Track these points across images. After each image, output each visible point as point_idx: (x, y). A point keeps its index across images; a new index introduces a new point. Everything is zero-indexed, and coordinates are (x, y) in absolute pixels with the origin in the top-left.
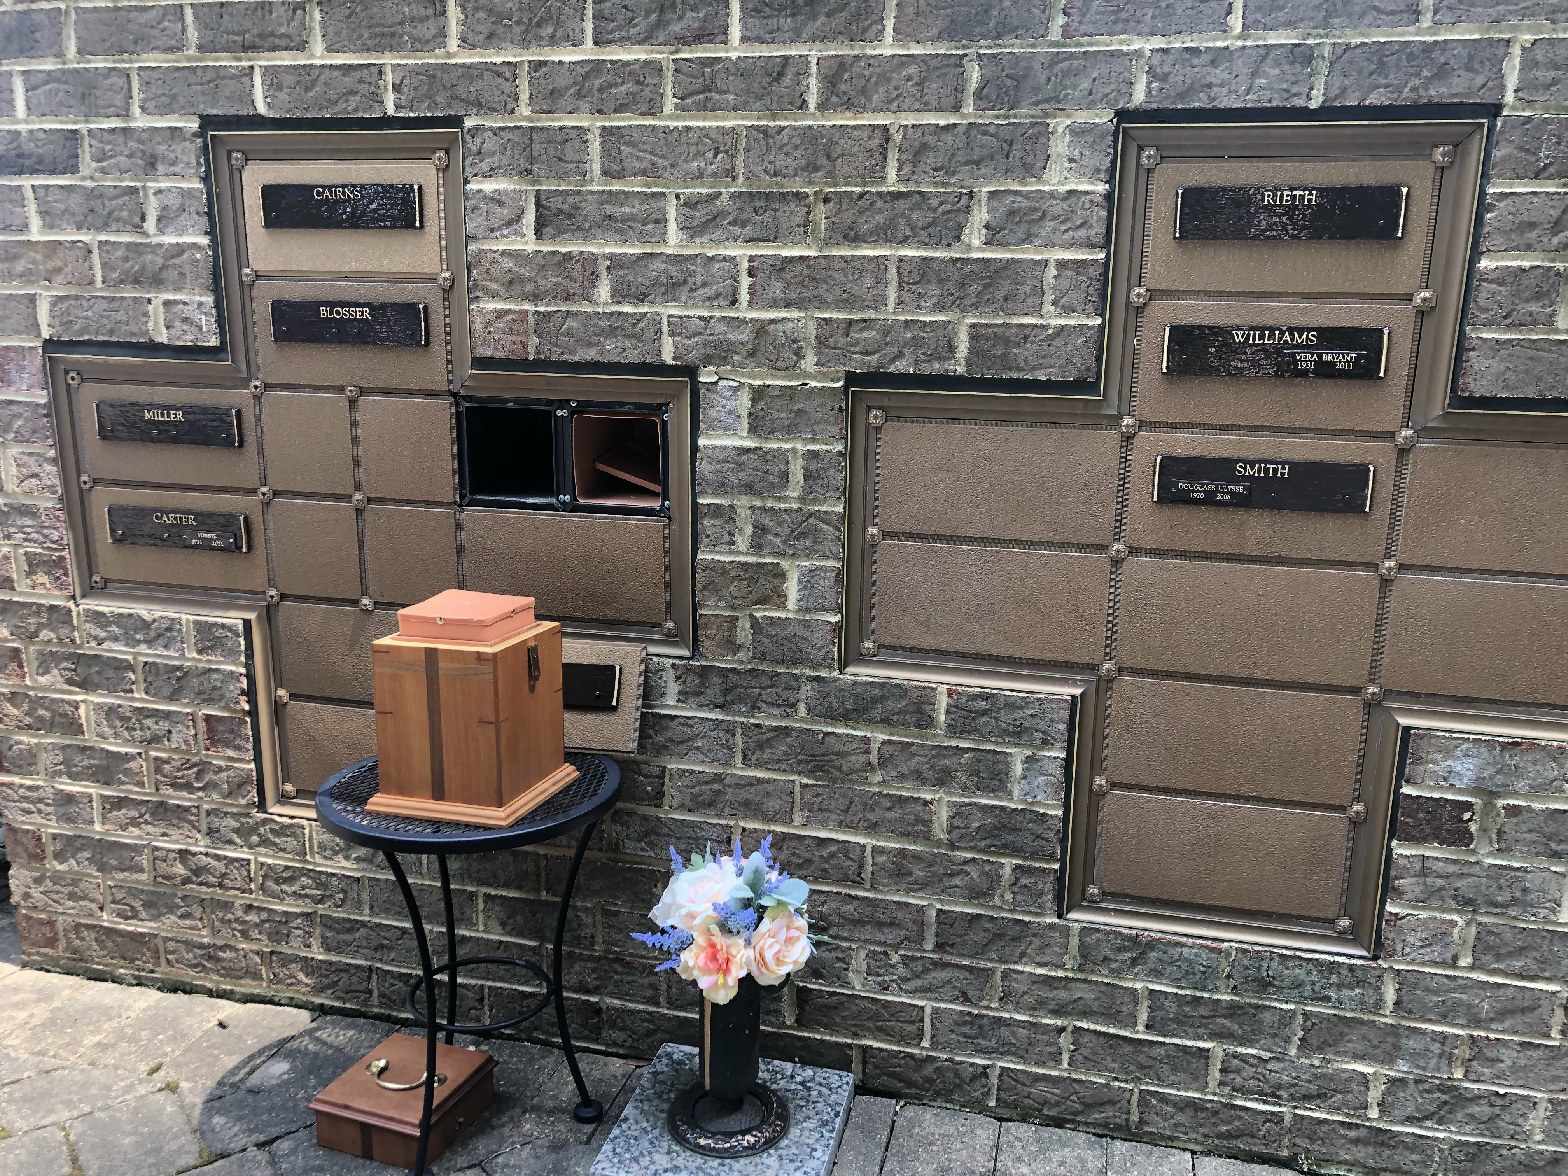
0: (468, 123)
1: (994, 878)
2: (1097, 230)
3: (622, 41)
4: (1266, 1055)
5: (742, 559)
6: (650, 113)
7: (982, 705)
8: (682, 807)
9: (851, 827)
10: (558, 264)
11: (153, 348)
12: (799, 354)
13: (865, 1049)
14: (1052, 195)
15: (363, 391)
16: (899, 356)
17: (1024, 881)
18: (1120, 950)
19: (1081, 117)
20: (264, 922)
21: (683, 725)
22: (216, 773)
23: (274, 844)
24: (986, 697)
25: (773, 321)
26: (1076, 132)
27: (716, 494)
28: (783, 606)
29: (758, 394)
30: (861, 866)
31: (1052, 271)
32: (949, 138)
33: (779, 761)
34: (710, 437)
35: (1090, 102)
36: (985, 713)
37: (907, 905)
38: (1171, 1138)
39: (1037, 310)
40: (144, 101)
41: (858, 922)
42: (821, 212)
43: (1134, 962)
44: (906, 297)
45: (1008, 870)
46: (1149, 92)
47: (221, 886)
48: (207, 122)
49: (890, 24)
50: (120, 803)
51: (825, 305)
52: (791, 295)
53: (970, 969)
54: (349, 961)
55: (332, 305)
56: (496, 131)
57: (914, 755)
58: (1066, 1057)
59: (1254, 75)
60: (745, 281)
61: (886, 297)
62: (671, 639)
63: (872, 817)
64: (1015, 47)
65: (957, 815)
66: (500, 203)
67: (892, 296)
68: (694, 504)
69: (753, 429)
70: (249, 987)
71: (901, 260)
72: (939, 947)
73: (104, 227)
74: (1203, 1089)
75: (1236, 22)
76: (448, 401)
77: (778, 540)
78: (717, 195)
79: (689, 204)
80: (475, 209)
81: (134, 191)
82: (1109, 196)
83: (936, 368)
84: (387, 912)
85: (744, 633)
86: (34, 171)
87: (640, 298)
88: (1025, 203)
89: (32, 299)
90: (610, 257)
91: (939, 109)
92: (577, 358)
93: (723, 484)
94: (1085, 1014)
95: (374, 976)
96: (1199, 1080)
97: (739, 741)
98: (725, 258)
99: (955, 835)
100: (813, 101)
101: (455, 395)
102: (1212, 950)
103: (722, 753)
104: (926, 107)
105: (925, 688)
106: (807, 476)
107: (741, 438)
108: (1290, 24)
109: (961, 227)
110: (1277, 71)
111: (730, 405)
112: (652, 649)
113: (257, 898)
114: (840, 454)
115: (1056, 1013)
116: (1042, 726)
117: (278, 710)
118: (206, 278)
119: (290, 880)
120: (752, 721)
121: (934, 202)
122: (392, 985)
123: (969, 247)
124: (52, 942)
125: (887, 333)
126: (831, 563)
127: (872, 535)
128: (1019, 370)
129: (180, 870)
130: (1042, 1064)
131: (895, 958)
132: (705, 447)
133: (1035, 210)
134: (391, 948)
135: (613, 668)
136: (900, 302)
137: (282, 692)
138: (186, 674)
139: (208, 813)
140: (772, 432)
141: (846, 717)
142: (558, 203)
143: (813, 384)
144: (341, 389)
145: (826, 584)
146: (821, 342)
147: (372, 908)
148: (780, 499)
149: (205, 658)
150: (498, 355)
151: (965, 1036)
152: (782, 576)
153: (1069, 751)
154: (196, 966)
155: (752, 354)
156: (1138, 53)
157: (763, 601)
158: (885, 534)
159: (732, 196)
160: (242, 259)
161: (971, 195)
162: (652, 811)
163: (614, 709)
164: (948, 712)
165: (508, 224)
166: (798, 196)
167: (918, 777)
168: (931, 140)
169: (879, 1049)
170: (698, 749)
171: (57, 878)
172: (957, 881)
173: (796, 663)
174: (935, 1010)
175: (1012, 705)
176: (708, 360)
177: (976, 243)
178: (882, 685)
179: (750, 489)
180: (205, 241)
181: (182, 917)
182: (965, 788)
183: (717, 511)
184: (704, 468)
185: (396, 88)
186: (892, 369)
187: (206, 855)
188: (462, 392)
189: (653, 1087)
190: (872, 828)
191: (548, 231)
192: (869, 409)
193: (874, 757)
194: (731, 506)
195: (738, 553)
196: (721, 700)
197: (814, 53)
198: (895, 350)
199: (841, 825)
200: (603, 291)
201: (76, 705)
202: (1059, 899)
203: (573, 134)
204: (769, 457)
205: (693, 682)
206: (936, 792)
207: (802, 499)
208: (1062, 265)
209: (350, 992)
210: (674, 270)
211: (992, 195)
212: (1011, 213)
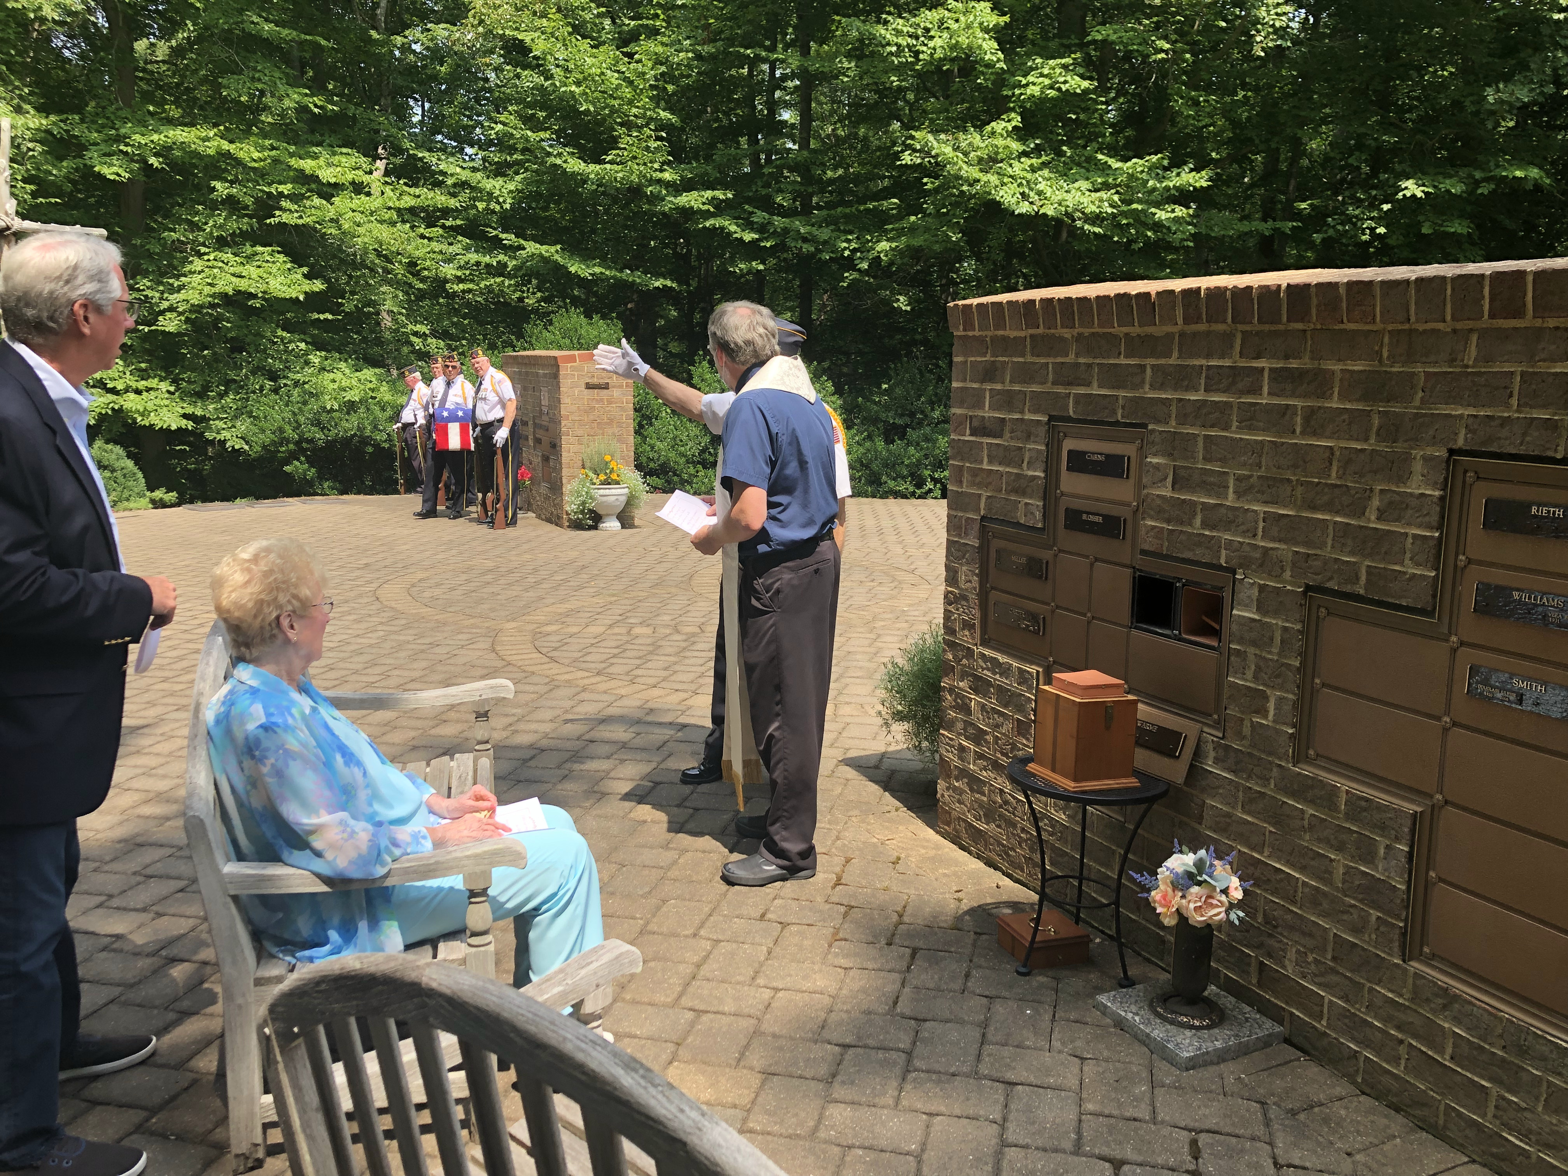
0: (1150, 427)
1: (1366, 922)
2: (1434, 519)
3: (1217, 390)
4: (1523, 1105)
5: (1248, 684)
6: (1226, 429)
7: (1363, 804)
8: (1210, 828)
9: (1293, 866)
10: (1180, 505)
11: (1018, 525)
12: (1283, 569)
13: (1291, 1015)
14: (1411, 494)
15: (1096, 560)
16: (1331, 578)
17: (1382, 929)
18: (1437, 995)
19: (1429, 451)
21: (1214, 778)
22: (1018, 751)
24: (1367, 800)
25: (1272, 549)
26: (1426, 459)
27: (1239, 643)
28: (1266, 717)
30: (1296, 891)
31: (1410, 540)
32: (1362, 456)
33: (1259, 813)
34: (1239, 610)
35: (1434, 442)
37: (1319, 925)
38: (1462, 1145)
39: (1402, 564)
40: (1030, 406)
41: (1292, 928)
42: (1300, 490)
43: (1445, 1007)
44: (1336, 545)
45: (1374, 918)
46: (1466, 439)
47: (1013, 813)
48: (1051, 418)
49: (1336, 390)
50: (980, 756)
51: (1296, 544)
52: (1281, 536)
53: (1351, 980)
55: (1088, 513)
56: (1161, 433)
57: (1326, 827)
58: (1403, 1062)
59: (1524, 434)
60: (1261, 524)
61: (1326, 543)
62: (1214, 725)
63: (1303, 862)
64: (1396, 408)
65: (1347, 873)
66: (1159, 470)
67: (1330, 543)
68: (1229, 647)
69: (1258, 609)
70: (1018, 874)
71: (1335, 523)
72: (1334, 959)
73: (1008, 465)
74: (1484, 1116)
75: (1514, 402)
76: (1130, 571)
77: (1266, 677)
78: (1251, 476)
79: (1239, 479)
80: (1148, 471)
81: (1020, 448)
82: (1442, 499)
83: (1348, 588)
85: (1247, 730)
86: (989, 435)
87: (1213, 528)
88: (1397, 498)
89: (980, 495)
90: (1203, 503)
91: (1358, 440)
92: (1184, 556)
93: (1242, 638)
94: (1415, 1036)
96: (1480, 1107)
97: (1241, 794)
98: (1253, 511)
99: (1346, 886)
100: (1298, 430)
101: (1133, 568)
102: (1490, 1014)
103: (1232, 800)
104: (1351, 438)
105: (1335, 786)
106: (1282, 641)
107: (1253, 613)
108: (1544, 406)
109: (1365, 508)
110: (1536, 434)
111: (1249, 593)
112: (1206, 729)
113: (1027, 825)
114: (1300, 631)
115: (1398, 1028)
116: (1396, 826)
118: (1041, 494)
120: (1248, 784)
121: (1353, 492)
123: (1369, 520)
124: (948, 824)
125: (1326, 564)
126: (1291, 696)
127: (1317, 684)
128: (1392, 597)
129: (999, 799)
130: (1388, 1062)
131: (1310, 958)
132: (1236, 615)
133: (1403, 503)
135: (1181, 734)
136: (1333, 547)
138: (1012, 694)
140: (1267, 612)
141: (1293, 795)
142: (1182, 473)
143: (1289, 587)
144: (1087, 557)
145: (1287, 708)
146: (1294, 564)
148: (1268, 652)
149: (1020, 687)
150: (1149, 549)
151: (1345, 1025)
152: (1266, 698)
153: (1412, 847)
154: (999, 855)
155: (1261, 565)
156: (1461, 416)
157: (1257, 712)
158: (1324, 685)
159: (1259, 477)
160: (1057, 486)
161: (1371, 490)
162: (1197, 826)
163: (1177, 758)
164: (1346, 804)
165: (1161, 481)
166: (1288, 480)
167: (1327, 842)
168: (1354, 456)
169: (1299, 1017)
170: (1220, 794)
171: (955, 789)
172: (1345, 917)
173: (1270, 754)
174: (1330, 1001)
175: (1380, 808)
176: (1241, 566)
177: (1372, 518)
178: (1314, 779)
179: (1254, 643)
180: (1042, 475)
181: (997, 826)
182: (1353, 857)
183: (1238, 653)
184: (1235, 627)
185: (1123, 407)
186: (1327, 585)
187: (1010, 794)
188: (1136, 567)
190: (1302, 869)
191: (1177, 486)
192: (1319, 607)
193: (1306, 823)
194: (1245, 652)
195: (1246, 680)
196: (1234, 768)
197: (1298, 403)
198: (1329, 575)
199: (1288, 863)
200: (1198, 521)
201: (970, 699)
202: (1403, 947)
203: (1192, 437)
204: (1265, 626)
205: (1221, 753)
206: (1337, 855)
207: (1279, 654)
208: (1415, 536)
210: (1230, 515)
211: (1382, 491)
212: (1391, 503)
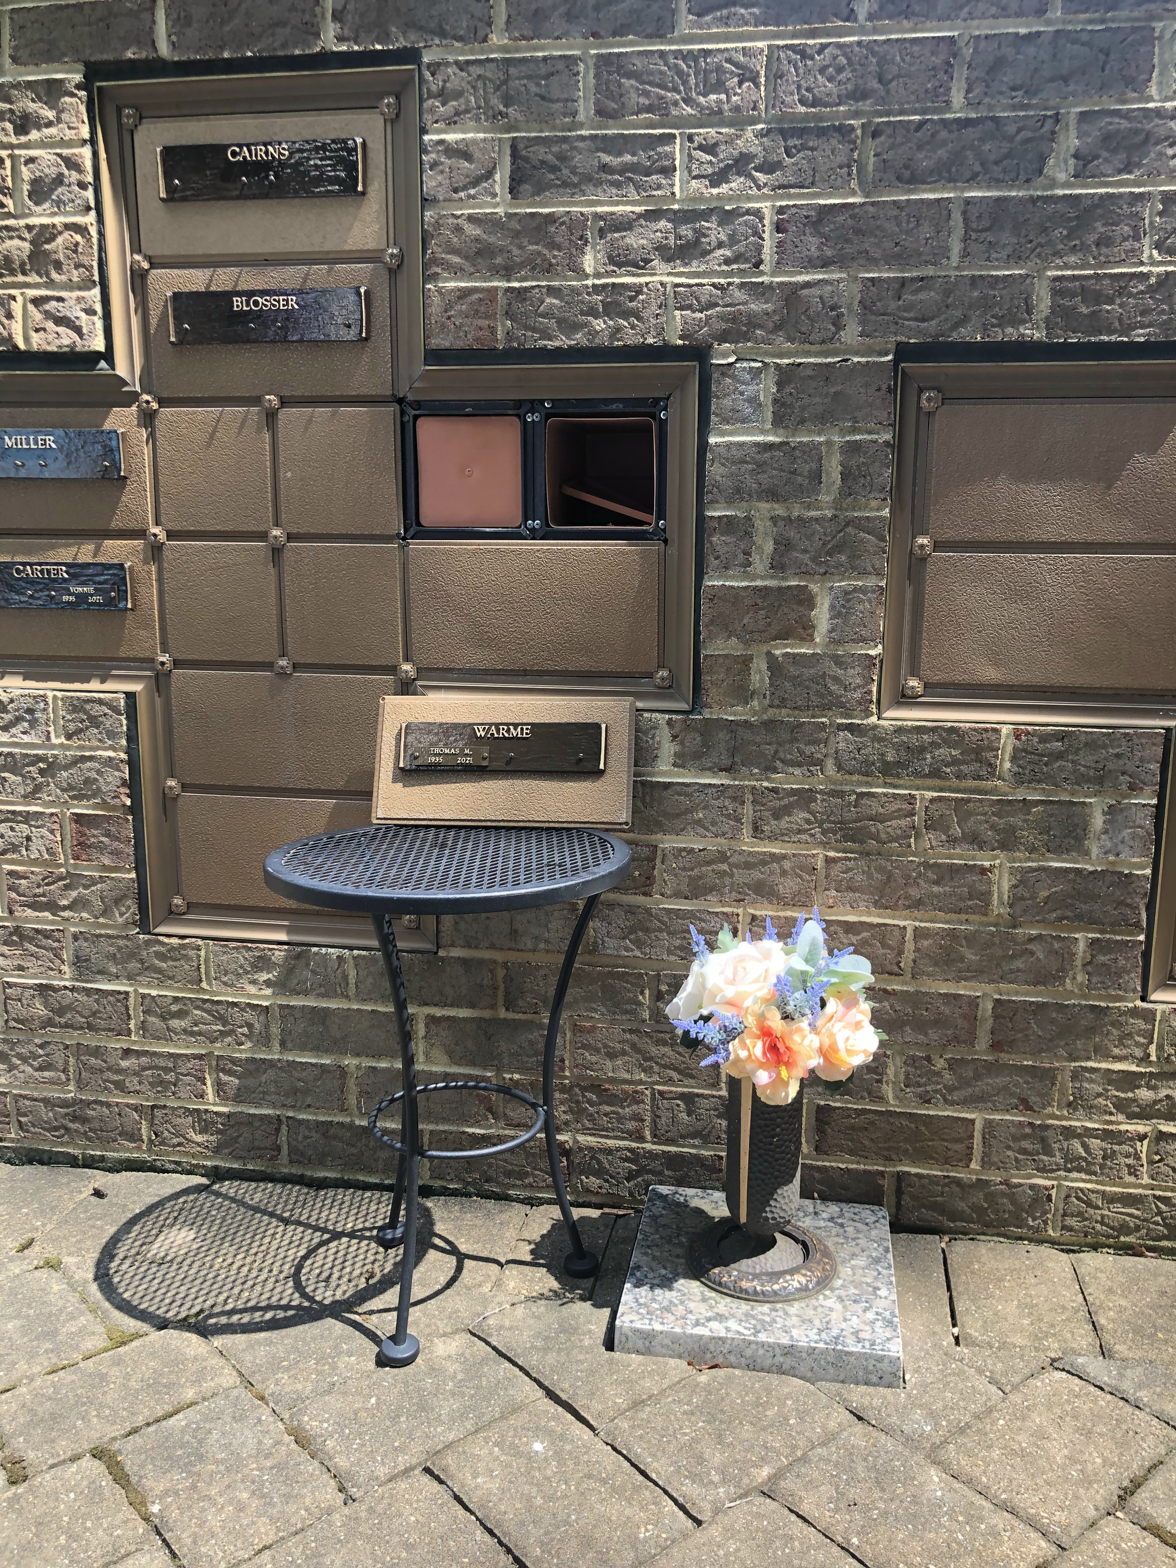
0: (428, 57)
1: (1065, 957)
5: (759, 583)
6: (659, 35)
7: (1056, 745)
8: (678, 895)
9: (889, 907)
10: (538, 228)
11: (18, 358)
12: (838, 323)
13: (900, 1177)
14: (1157, 113)
15: (283, 402)
16: (963, 321)
17: (1102, 958)
20: (145, 1069)
21: (680, 794)
22: (86, 887)
23: (159, 971)
24: (1061, 737)
25: (807, 285)
27: (730, 502)
28: (809, 640)
29: (785, 376)
30: (900, 953)
31: (1156, 206)
32: (1031, 50)
33: (799, 832)
34: (723, 434)
36: (1060, 756)
37: (957, 997)
39: (1136, 256)
40: (16, 48)
41: (895, 1023)
42: (869, 149)
44: (974, 247)
45: (1082, 945)
47: (90, 1027)
48: (94, 70)
51: (872, 262)
52: (829, 253)
53: (1032, 1071)
54: (252, 1111)
55: (249, 294)
56: (462, 66)
57: (970, 814)
58: (1148, 1171)
60: (772, 239)
61: (948, 249)
62: (667, 690)
63: (914, 892)
65: (1022, 882)
66: (466, 155)
67: (956, 247)
68: (701, 519)
69: (778, 421)
70: (124, 1151)
71: (968, 202)
72: (995, 1046)
76: (393, 408)
77: (806, 558)
78: (740, 135)
79: (705, 145)
80: (434, 165)
83: (1011, 333)
84: (303, 1048)
85: (760, 678)
87: (640, 266)
88: (1125, 124)
90: (603, 217)
91: (1019, 14)
92: (557, 344)
93: (738, 491)
94: (1172, 1116)
95: (284, 1128)
97: (750, 807)
98: (748, 212)
99: (1018, 909)
100: (863, 10)
101: (400, 401)
103: (727, 825)
104: (1002, 13)
105: (986, 730)
106: (845, 476)
107: (763, 432)
109: (1042, 159)
111: (750, 390)
113: (135, 1042)
114: (887, 443)
115: (1137, 1116)
116: (1130, 767)
117: (167, 802)
119: (181, 1014)
120: (766, 784)
121: (1011, 129)
122: (306, 1138)
123: (1053, 184)
125: (947, 293)
126: (870, 582)
127: (922, 546)
128: (1110, 333)
129: (40, 1010)
130: (1117, 1182)
131: (940, 1064)
132: (717, 445)
133: (1137, 132)
134: (306, 1092)
135: (598, 726)
136: (965, 254)
137: (171, 783)
138: (51, 765)
139: (76, 937)
140: (802, 421)
141: (886, 773)
142: (540, 153)
143: (856, 360)
144: (257, 400)
145: (864, 607)
146: (867, 307)
147: (283, 1044)
148: (809, 507)
149: (75, 742)
150: (460, 344)
151: (1024, 1152)
152: (809, 602)
153: (1161, 797)
154: (56, 1129)
155: (780, 326)
157: (784, 635)
158: (937, 545)
159: (759, 135)
161: (1057, 118)
162: (640, 901)
163: (602, 773)
164: (1013, 759)
165: (475, 183)
166: (842, 130)
167: (975, 840)
168: (1008, 52)
169: (917, 1175)
170: (699, 822)
172: (1019, 964)
173: (825, 708)
174: (988, 1123)
175: (1092, 743)
176: (723, 337)
177: (1062, 177)
178: (934, 730)
179: (772, 494)
181: (40, 1069)
182: (1032, 850)
183: (728, 524)
184: (715, 471)
185: (337, 16)
186: (954, 337)
187: (73, 989)
188: (410, 397)
189: (657, 1232)
190: (914, 906)
191: (526, 187)
192: (921, 391)
193: (918, 819)
194: (748, 518)
195: (754, 577)
196: (726, 762)
198: (958, 313)
199: (876, 905)
200: (594, 259)
202: (1143, 977)
203: (560, 66)
204: (797, 453)
205: (694, 740)
206: (995, 858)
207: (837, 505)
208: (1169, 198)
209: (252, 1151)
210: (683, 230)
211: (1083, 116)
212: (1107, 138)
